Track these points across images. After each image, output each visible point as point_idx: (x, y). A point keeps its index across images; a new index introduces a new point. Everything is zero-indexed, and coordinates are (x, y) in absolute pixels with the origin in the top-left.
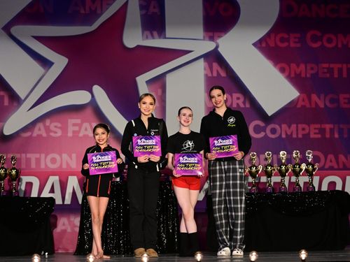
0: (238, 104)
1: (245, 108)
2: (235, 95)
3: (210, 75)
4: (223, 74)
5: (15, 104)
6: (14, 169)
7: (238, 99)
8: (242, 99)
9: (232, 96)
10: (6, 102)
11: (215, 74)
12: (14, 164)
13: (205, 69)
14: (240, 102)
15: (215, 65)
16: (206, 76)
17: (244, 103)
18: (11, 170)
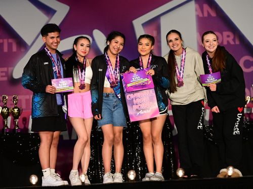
0: (228, 42)
1: (235, 45)
2: (226, 33)
3: (201, 15)
4: (213, 14)
5: (23, 50)
6: (16, 108)
7: (228, 36)
8: (232, 37)
9: (222, 34)
10: (14, 49)
11: (206, 15)
12: (16, 104)
13: (196, 10)
14: (231, 40)
15: (206, 7)
16: (198, 17)
17: (234, 40)
18: (13, 109)
